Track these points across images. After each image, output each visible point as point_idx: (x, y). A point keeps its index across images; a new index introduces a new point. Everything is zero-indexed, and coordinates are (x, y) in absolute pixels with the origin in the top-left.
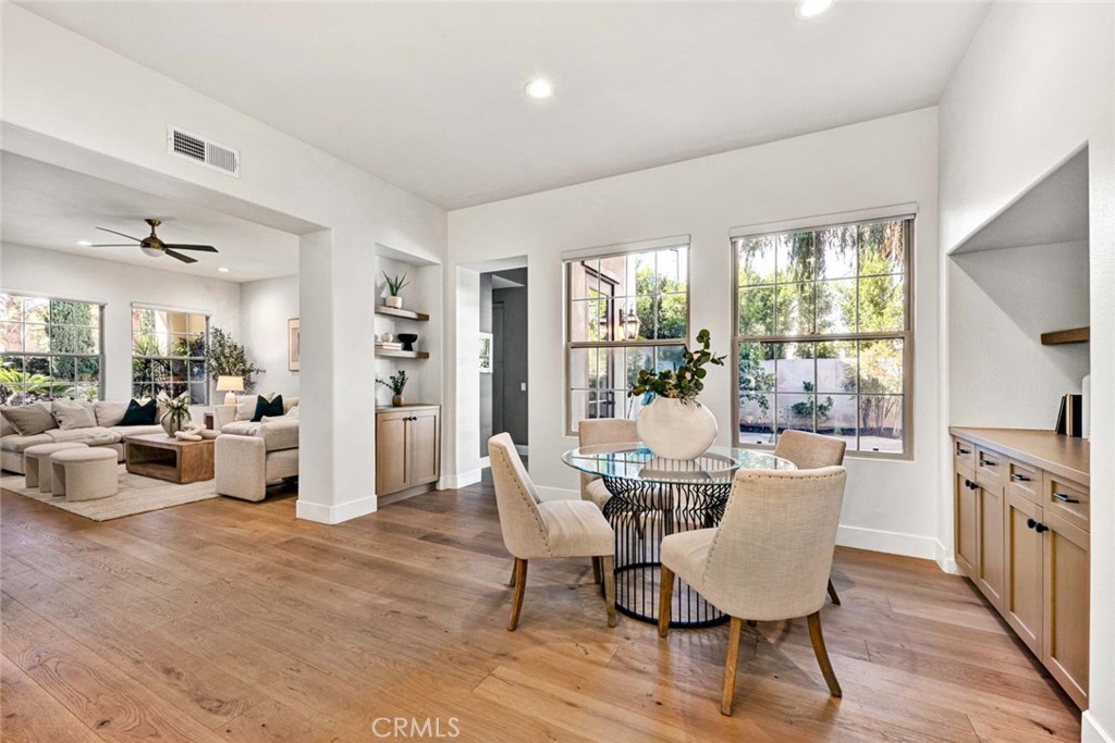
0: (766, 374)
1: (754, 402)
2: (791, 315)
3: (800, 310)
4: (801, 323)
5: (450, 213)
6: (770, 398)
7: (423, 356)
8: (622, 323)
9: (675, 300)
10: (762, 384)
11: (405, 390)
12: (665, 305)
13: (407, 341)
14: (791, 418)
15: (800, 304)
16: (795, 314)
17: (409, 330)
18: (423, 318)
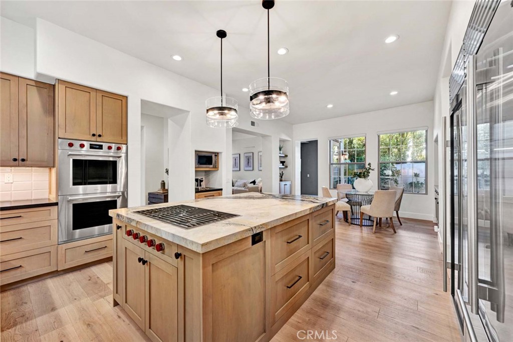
0: (397, 169)
1: (392, 181)
2: (409, 145)
3: (414, 143)
4: (413, 148)
5: (294, 125)
6: (399, 179)
7: (286, 167)
8: (343, 154)
9: (359, 140)
10: (395, 174)
11: (283, 177)
12: (354, 142)
13: (283, 163)
14: (408, 188)
15: (413, 140)
16: (411, 144)
17: (283, 160)
18: (286, 156)
